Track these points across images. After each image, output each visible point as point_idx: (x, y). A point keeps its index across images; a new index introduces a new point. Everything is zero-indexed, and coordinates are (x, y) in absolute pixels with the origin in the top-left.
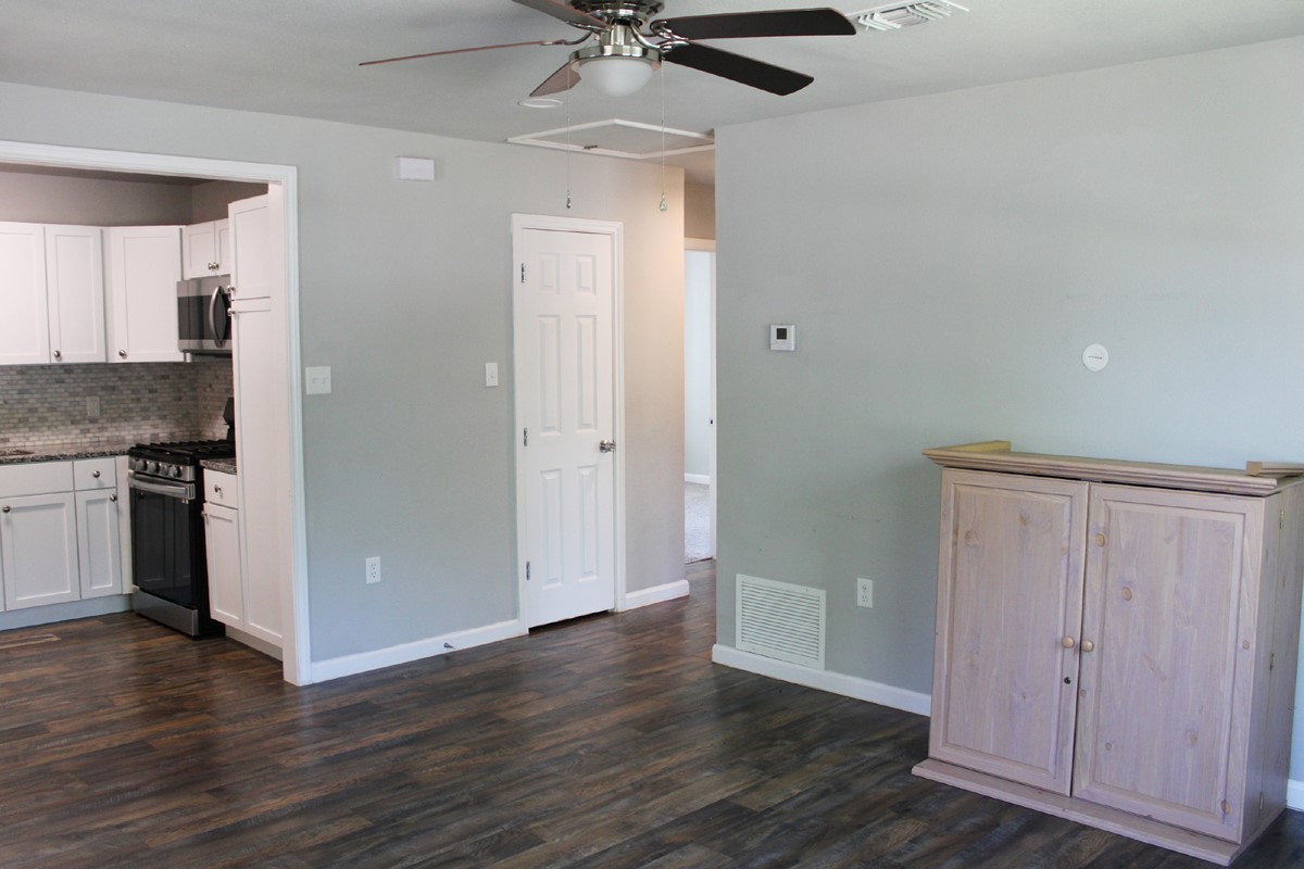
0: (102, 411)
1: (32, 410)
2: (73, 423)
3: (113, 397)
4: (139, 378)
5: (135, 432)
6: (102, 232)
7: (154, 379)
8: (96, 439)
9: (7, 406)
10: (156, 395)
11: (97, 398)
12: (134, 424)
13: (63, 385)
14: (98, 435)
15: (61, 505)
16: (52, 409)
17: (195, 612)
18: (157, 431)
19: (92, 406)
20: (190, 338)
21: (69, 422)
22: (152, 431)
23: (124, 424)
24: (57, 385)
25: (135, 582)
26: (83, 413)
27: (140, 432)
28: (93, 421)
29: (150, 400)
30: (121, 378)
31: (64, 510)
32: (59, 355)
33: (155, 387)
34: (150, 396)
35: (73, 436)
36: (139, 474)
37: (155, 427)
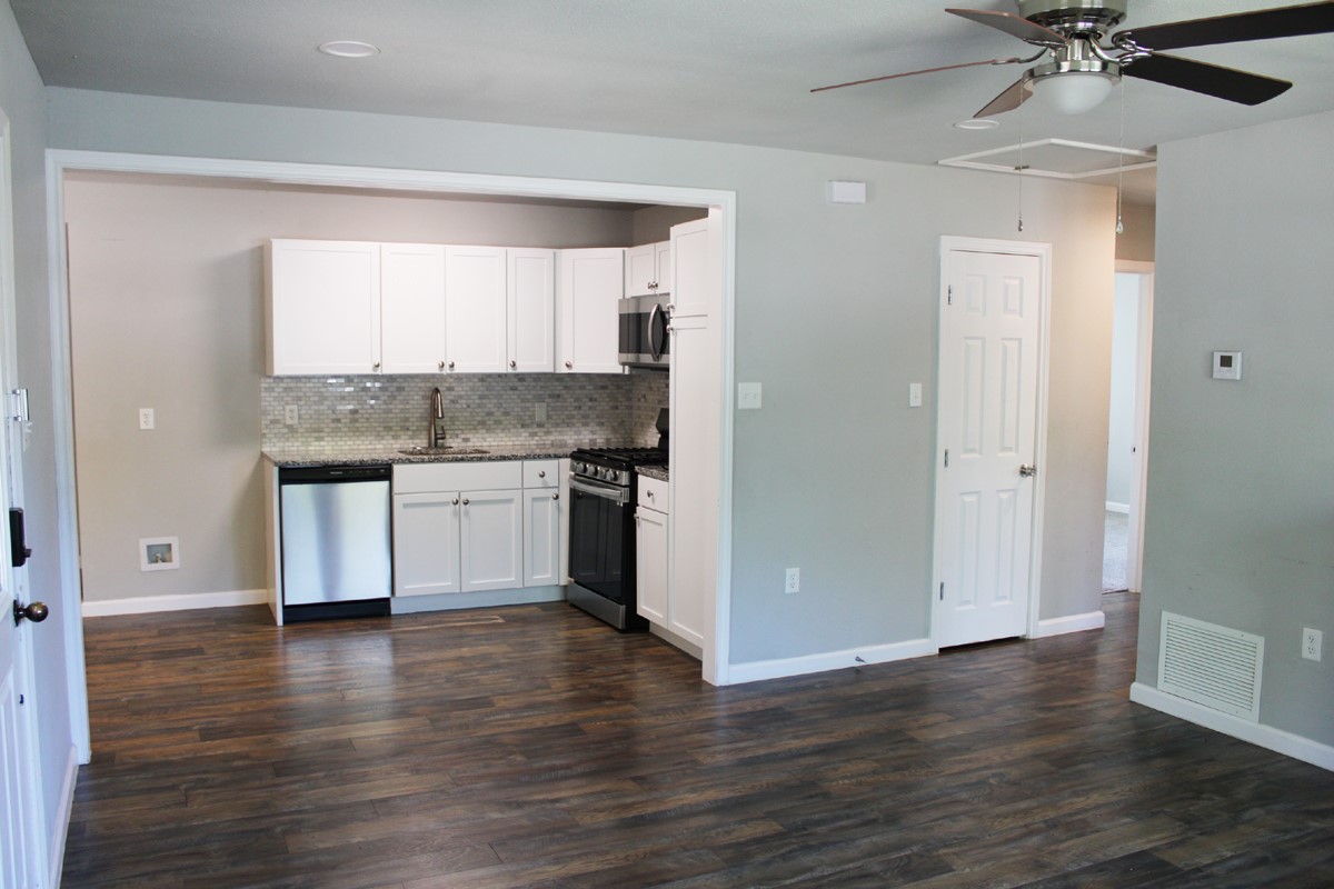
0: (549, 417)
1: (490, 414)
2: (523, 426)
3: (558, 404)
4: (582, 388)
5: (576, 437)
6: (555, 253)
7: (595, 389)
8: (542, 442)
9: (469, 410)
10: (596, 404)
11: (545, 405)
12: (576, 429)
13: (516, 392)
14: (544, 438)
15: (510, 501)
16: (506, 414)
17: (623, 608)
18: (595, 437)
19: (540, 411)
20: (628, 352)
21: (519, 426)
22: (590, 437)
23: (567, 429)
24: (511, 392)
25: (570, 575)
26: (532, 417)
27: (581, 437)
28: (540, 425)
29: (590, 408)
30: (566, 388)
31: (513, 505)
32: (514, 365)
33: (595, 396)
34: (590, 404)
35: (523, 439)
36: (579, 476)
37: (593, 433)
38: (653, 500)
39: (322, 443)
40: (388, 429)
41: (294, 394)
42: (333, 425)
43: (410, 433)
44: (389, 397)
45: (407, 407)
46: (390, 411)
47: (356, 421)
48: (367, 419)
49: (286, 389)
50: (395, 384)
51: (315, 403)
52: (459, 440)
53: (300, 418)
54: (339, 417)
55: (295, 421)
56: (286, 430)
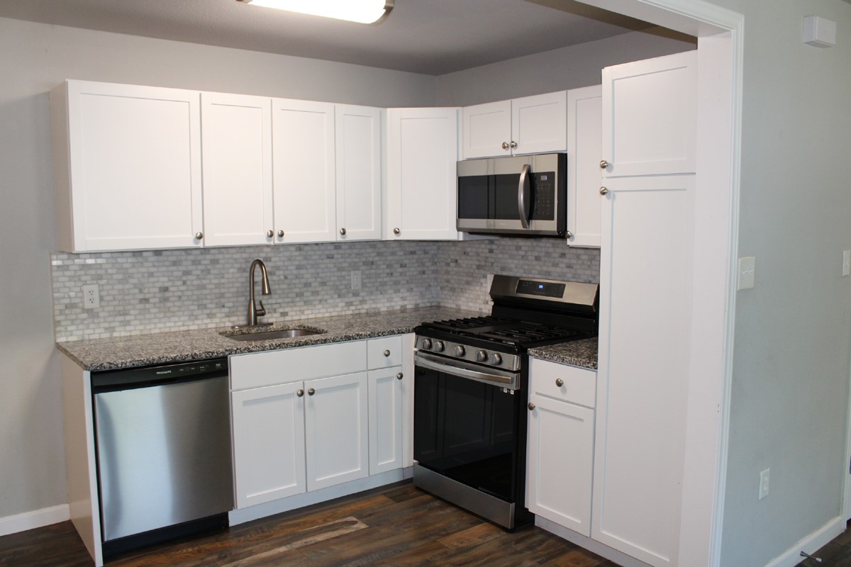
0: (364, 285)
1: (307, 285)
2: (339, 297)
3: (373, 271)
4: (393, 254)
5: (388, 304)
6: (381, 112)
7: (405, 254)
8: (358, 312)
9: (287, 281)
10: (405, 269)
11: (359, 273)
12: (388, 296)
13: (333, 260)
14: (359, 307)
16: (323, 284)
17: (512, 505)
18: (406, 303)
19: (355, 279)
21: (336, 296)
22: (401, 303)
23: (381, 296)
24: (328, 261)
25: (415, 459)
26: (348, 286)
27: (393, 304)
28: (356, 294)
29: (401, 274)
30: (379, 254)
31: (358, 390)
33: (405, 262)
34: (401, 270)
35: (339, 309)
36: (426, 351)
37: (403, 299)
38: (564, 391)
39: (128, 328)
40: (205, 307)
41: (93, 272)
42: (141, 306)
43: (226, 310)
44: (202, 271)
45: (223, 281)
46: (203, 287)
47: (166, 300)
48: (180, 297)
49: (85, 266)
50: (208, 257)
51: (120, 281)
52: (277, 315)
53: (101, 299)
54: (147, 296)
55: (96, 304)
56: (85, 316)
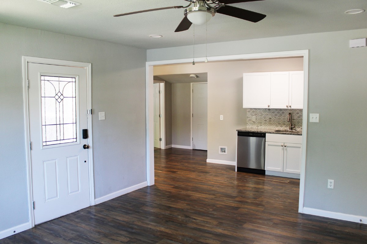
39: (261, 126)
40: (280, 124)
41: (255, 113)
42: (264, 122)
43: (286, 125)
44: (280, 115)
45: (285, 118)
46: (280, 119)
47: (270, 121)
48: (274, 121)
49: (253, 112)
50: (282, 111)
51: (260, 116)
52: (300, 129)
53: (256, 119)
54: (266, 120)
55: (255, 120)
56: (253, 122)
